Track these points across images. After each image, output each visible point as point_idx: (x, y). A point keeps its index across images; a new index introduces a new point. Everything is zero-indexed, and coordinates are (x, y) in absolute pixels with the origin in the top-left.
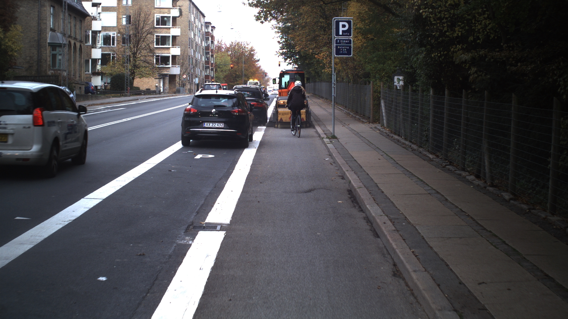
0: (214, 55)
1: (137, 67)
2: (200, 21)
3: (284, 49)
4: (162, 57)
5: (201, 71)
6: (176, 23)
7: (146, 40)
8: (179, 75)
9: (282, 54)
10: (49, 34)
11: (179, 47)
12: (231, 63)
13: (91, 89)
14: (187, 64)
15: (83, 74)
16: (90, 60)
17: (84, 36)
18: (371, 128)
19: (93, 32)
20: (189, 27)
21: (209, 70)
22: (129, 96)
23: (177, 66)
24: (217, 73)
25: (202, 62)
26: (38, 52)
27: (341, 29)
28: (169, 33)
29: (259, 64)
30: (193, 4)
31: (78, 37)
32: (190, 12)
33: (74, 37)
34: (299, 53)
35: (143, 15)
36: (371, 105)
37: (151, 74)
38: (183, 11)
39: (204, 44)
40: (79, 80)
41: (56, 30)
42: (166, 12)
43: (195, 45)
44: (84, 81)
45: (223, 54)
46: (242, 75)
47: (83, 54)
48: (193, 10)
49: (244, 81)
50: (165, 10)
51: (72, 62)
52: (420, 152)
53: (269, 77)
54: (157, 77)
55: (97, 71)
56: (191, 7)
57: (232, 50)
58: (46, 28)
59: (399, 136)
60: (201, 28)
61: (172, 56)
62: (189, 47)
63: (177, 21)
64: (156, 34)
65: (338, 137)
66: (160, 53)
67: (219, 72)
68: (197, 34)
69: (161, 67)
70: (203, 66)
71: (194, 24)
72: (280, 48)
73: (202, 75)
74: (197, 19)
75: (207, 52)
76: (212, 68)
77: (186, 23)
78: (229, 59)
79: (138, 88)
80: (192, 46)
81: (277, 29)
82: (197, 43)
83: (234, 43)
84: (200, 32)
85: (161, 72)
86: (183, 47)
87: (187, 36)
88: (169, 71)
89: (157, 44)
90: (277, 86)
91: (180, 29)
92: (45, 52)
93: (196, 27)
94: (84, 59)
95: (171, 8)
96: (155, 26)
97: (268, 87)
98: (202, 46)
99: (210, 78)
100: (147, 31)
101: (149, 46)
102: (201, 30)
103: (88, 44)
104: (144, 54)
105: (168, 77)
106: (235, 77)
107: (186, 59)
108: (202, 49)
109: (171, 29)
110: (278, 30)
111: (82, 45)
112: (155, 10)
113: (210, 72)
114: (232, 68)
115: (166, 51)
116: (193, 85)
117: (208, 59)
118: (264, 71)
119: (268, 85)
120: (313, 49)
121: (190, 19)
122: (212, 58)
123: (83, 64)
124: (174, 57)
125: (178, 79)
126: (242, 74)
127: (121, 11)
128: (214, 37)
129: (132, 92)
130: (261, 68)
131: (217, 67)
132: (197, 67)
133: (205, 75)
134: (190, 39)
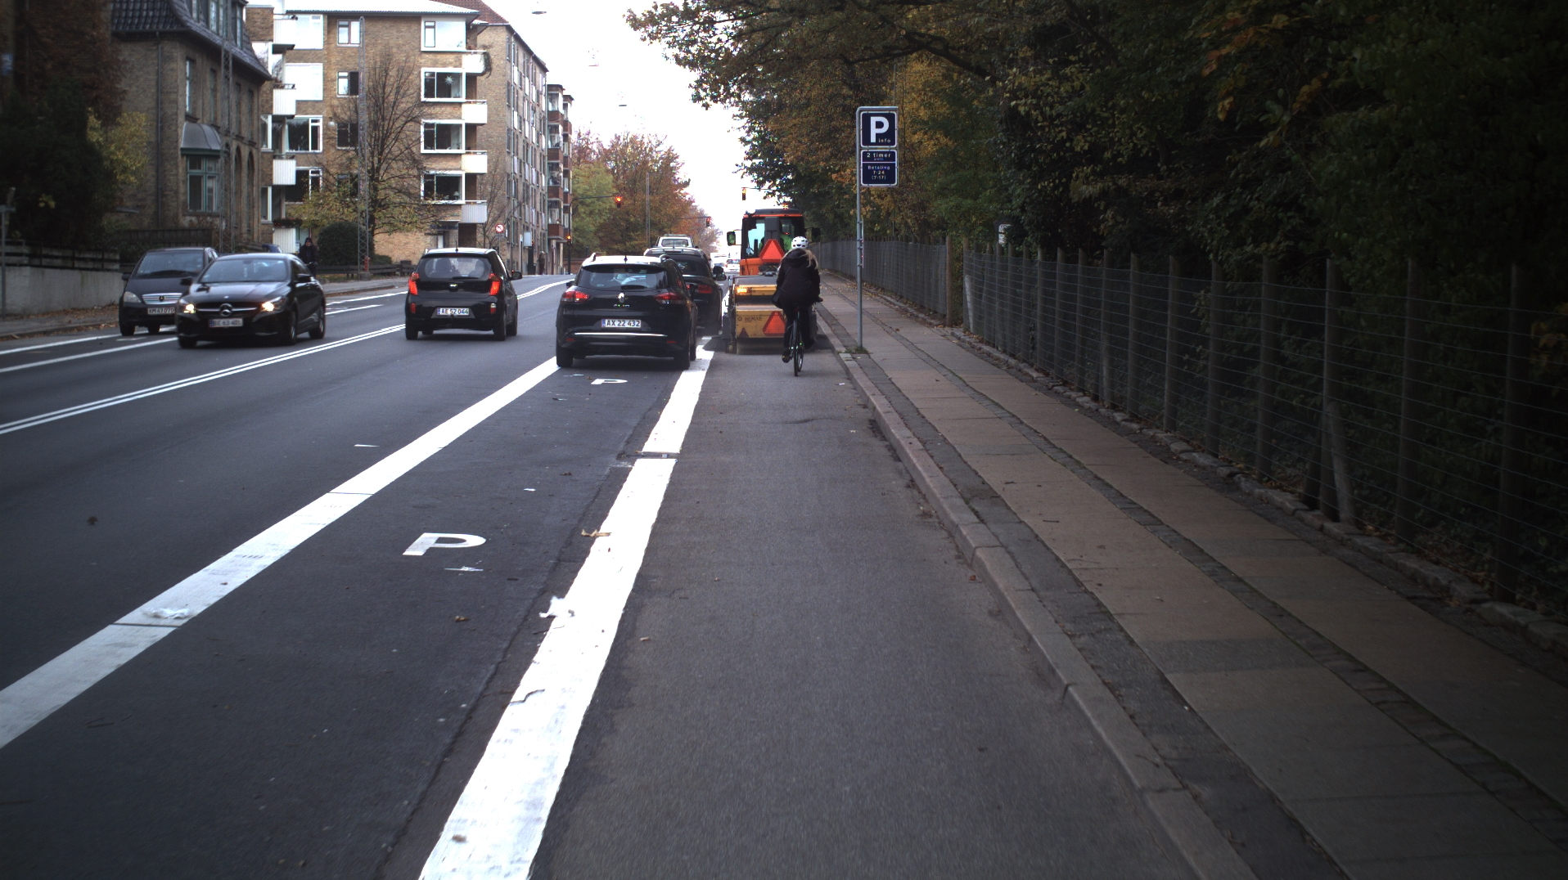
0: (571, 172)
1: (380, 206)
2: (534, 82)
3: (755, 157)
4: (441, 179)
5: (538, 213)
6: (476, 90)
7: (402, 135)
8: (484, 225)
9: (751, 170)
10: (184, 127)
11: (483, 153)
12: (615, 191)
14: (503, 194)
15: (256, 223)
16: (270, 189)
17: (258, 129)
18: (944, 336)
19: (275, 119)
20: (506, 100)
21: (557, 210)
22: (369, 279)
23: (479, 202)
24: (577, 220)
25: (540, 190)
26: (157, 171)
27: (874, 131)
28: (459, 117)
29: (689, 192)
30: (517, 38)
31: (245, 133)
32: (509, 61)
33: (237, 133)
34: (793, 168)
35: (393, 73)
36: (948, 289)
37: (414, 222)
38: (492, 57)
39: (545, 143)
41: (198, 117)
42: (451, 63)
43: (524, 147)
45: (593, 169)
46: (644, 224)
47: (256, 173)
48: (518, 54)
49: (651, 238)
50: (448, 56)
51: (233, 195)
52: (1020, 370)
53: (716, 228)
55: (283, 216)
56: (512, 47)
57: (616, 158)
58: (176, 114)
59: (994, 346)
60: (538, 101)
61: (468, 176)
62: (509, 153)
63: (478, 86)
64: (423, 121)
65: (869, 350)
66: (438, 169)
67: (583, 215)
68: (526, 118)
69: (443, 205)
70: (544, 201)
71: (519, 90)
72: (745, 156)
73: (540, 225)
74: (527, 78)
75: (552, 164)
76: (566, 205)
77: (500, 90)
78: (611, 181)
79: (387, 259)
80: (515, 148)
81: (738, 108)
82: (527, 140)
83: (621, 138)
84: (535, 111)
85: (441, 217)
86: (494, 152)
87: (503, 124)
88: (458, 216)
89: (428, 145)
90: (735, 252)
91: (485, 106)
92: (174, 172)
93: (524, 98)
94: (258, 187)
95: (464, 52)
96: (423, 99)
97: (712, 255)
98: (540, 148)
99: (561, 232)
100: (405, 114)
101: (412, 151)
102: (538, 105)
103: (264, 149)
104: (398, 172)
105: (457, 231)
106: (627, 228)
107: (499, 183)
108: (541, 157)
109: (463, 106)
110: (741, 112)
111: (254, 151)
112: (422, 59)
113: (560, 217)
114: (619, 204)
115: (452, 164)
116: (518, 250)
117: (556, 181)
118: (702, 212)
119: (714, 250)
120: (827, 160)
121: (509, 77)
122: (566, 180)
123: (256, 200)
124: (471, 178)
125: (480, 235)
126: (645, 221)
127: (333, 60)
128: (569, 124)
129: (375, 269)
130: (693, 204)
131: (577, 203)
132: (528, 204)
133: (549, 225)
134: (509, 130)
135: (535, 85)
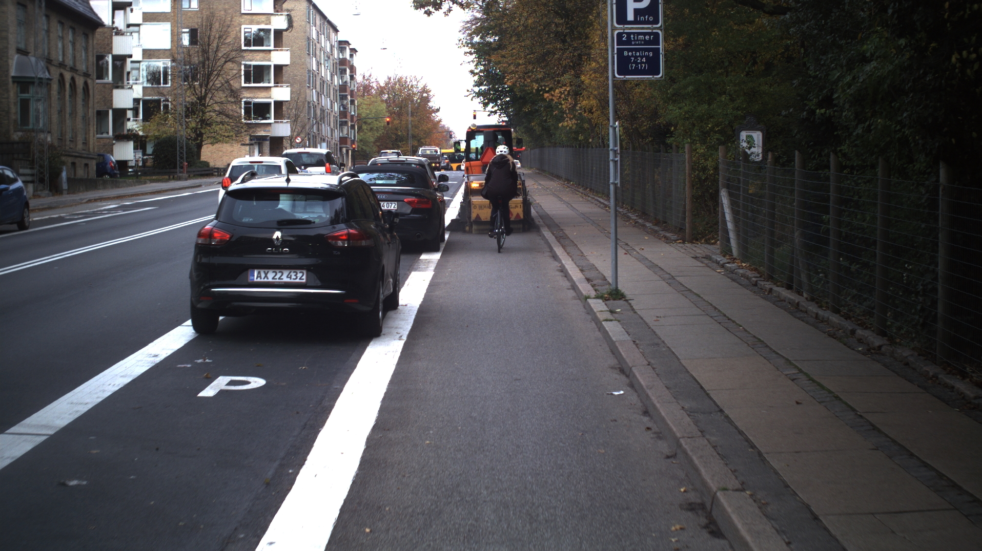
0: (356, 102)
1: (207, 124)
2: (328, 38)
3: (482, 84)
4: (257, 105)
5: (332, 129)
6: (282, 41)
7: (223, 72)
8: (290, 138)
9: (479, 94)
10: (14, 60)
11: (287, 86)
12: (387, 114)
13: (109, 166)
14: (305, 116)
15: (92, 138)
16: (110, 112)
17: (93, 64)
19: (116, 58)
20: (307, 49)
21: (346, 127)
22: (186, 179)
23: (285, 121)
24: (362, 134)
25: (334, 113)
27: (632, 6)
28: (269, 60)
29: (437, 116)
30: (315, 7)
31: (82, 67)
32: (309, 23)
33: (72, 65)
34: (511, 91)
35: (216, 25)
36: (687, 200)
37: (232, 136)
38: (295, 19)
39: (337, 81)
40: (83, 150)
41: (29, 51)
42: (263, 22)
43: (321, 83)
44: (94, 152)
45: (373, 99)
46: (408, 137)
47: (92, 98)
48: (315, 18)
50: (261, 17)
51: (67, 116)
54: (248, 142)
55: (125, 132)
56: (311, 13)
57: (388, 92)
60: (332, 52)
61: (276, 102)
62: (309, 87)
63: (283, 38)
64: (243, 62)
65: (627, 294)
66: (252, 98)
67: (365, 131)
68: (322, 63)
70: (337, 121)
71: (317, 43)
72: (474, 84)
73: (334, 137)
74: (323, 36)
75: (343, 95)
76: (352, 123)
77: (302, 42)
78: (385, 108)
79: (206, 164)
80: (314, 84)
81: (468, 48)
82: (323, 79)
83: (392, 79)
84: (329, 58)
85: (254, 132)
86: (297, 87)
87: (304, 66)
88: (269, 131)
89: (247, 80)
91: (289, 53)
92: (5, 96)
93: (321, 49)
94: (94, 109)
95: (272, 14)
96: (243, 48)
98: (333, 84)
99: (349, 142)
100: (225, 56)
101: (231, 84)
102: (332, 55)
103: (105, 81)
104: (219, 99)
105: (268, 142)
106: (396, 139)
107: (303, 107)
108: (334, 90)
109: (272, 52)
110: (471, 50)
112: (242, 18)
113: (348, 132)
114: (388, 123)
115: (263, 94)
117: (344, 108)
118: (448, 128)
121: (309, 34)
122: (353, 106)
123: (91, 119)
124: (279, 104)
125: (287, 145)
126: (408, 134)
127: (179, 20)
128: (354, 68)
129: (194, 172)
130: (442, 124)
131: (361, 122)
132: (324, 123)
133: (340, 138)
134: (309, 71)
135: (329, 41)
